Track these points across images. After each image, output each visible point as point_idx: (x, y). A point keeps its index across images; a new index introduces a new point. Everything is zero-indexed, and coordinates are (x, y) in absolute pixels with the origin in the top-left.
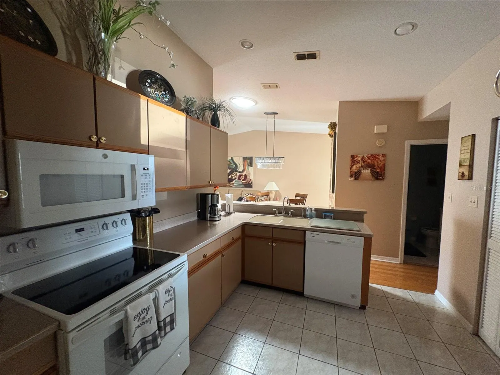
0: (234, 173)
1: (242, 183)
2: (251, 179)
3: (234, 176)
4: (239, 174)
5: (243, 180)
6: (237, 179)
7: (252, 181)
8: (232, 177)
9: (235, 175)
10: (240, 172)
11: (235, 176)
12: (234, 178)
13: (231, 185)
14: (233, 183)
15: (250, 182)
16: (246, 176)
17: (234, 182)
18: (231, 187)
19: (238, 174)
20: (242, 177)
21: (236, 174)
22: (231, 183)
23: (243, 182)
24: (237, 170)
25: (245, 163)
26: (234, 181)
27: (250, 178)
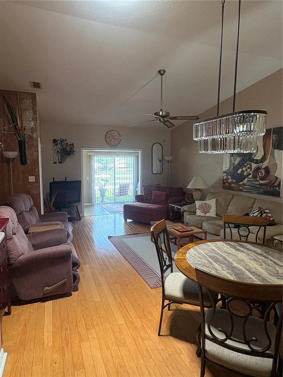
0: (246, 164)
1: (260, 184)
2: (277, 178)
3: (246, 170)
4: (256, 165)
5: (262, 179)
6: (250, 176)
7: (280, 182)
8: (243, 171)
9: (249, 168)
10: (257, 162)
11: (248, 170)
12: (245, 173)
13: (241, 188)
14: (244, 184)
15: (276, 184)
16: (267, 170)
17: (245, 181)
18: (241, 190)
19: (254, 166)
20: (261, 172)
21: (249, 166)
22: (241, 183)
23: (261, 182)
24: (253, 157)
25: (267, 143)
26: (247, 179)
27: (276, 175)
